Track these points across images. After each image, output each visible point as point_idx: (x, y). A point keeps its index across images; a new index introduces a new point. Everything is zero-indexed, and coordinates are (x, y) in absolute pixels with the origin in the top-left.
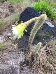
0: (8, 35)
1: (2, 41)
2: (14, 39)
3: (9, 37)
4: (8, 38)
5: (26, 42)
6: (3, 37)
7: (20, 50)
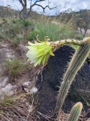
0: (23, 85)
1: (12, 93)
2: (31, 93)
3: (25, 89)
4: (23, 89)
5: (51, 103)
6: (15, 86)
7: (38, 116)
